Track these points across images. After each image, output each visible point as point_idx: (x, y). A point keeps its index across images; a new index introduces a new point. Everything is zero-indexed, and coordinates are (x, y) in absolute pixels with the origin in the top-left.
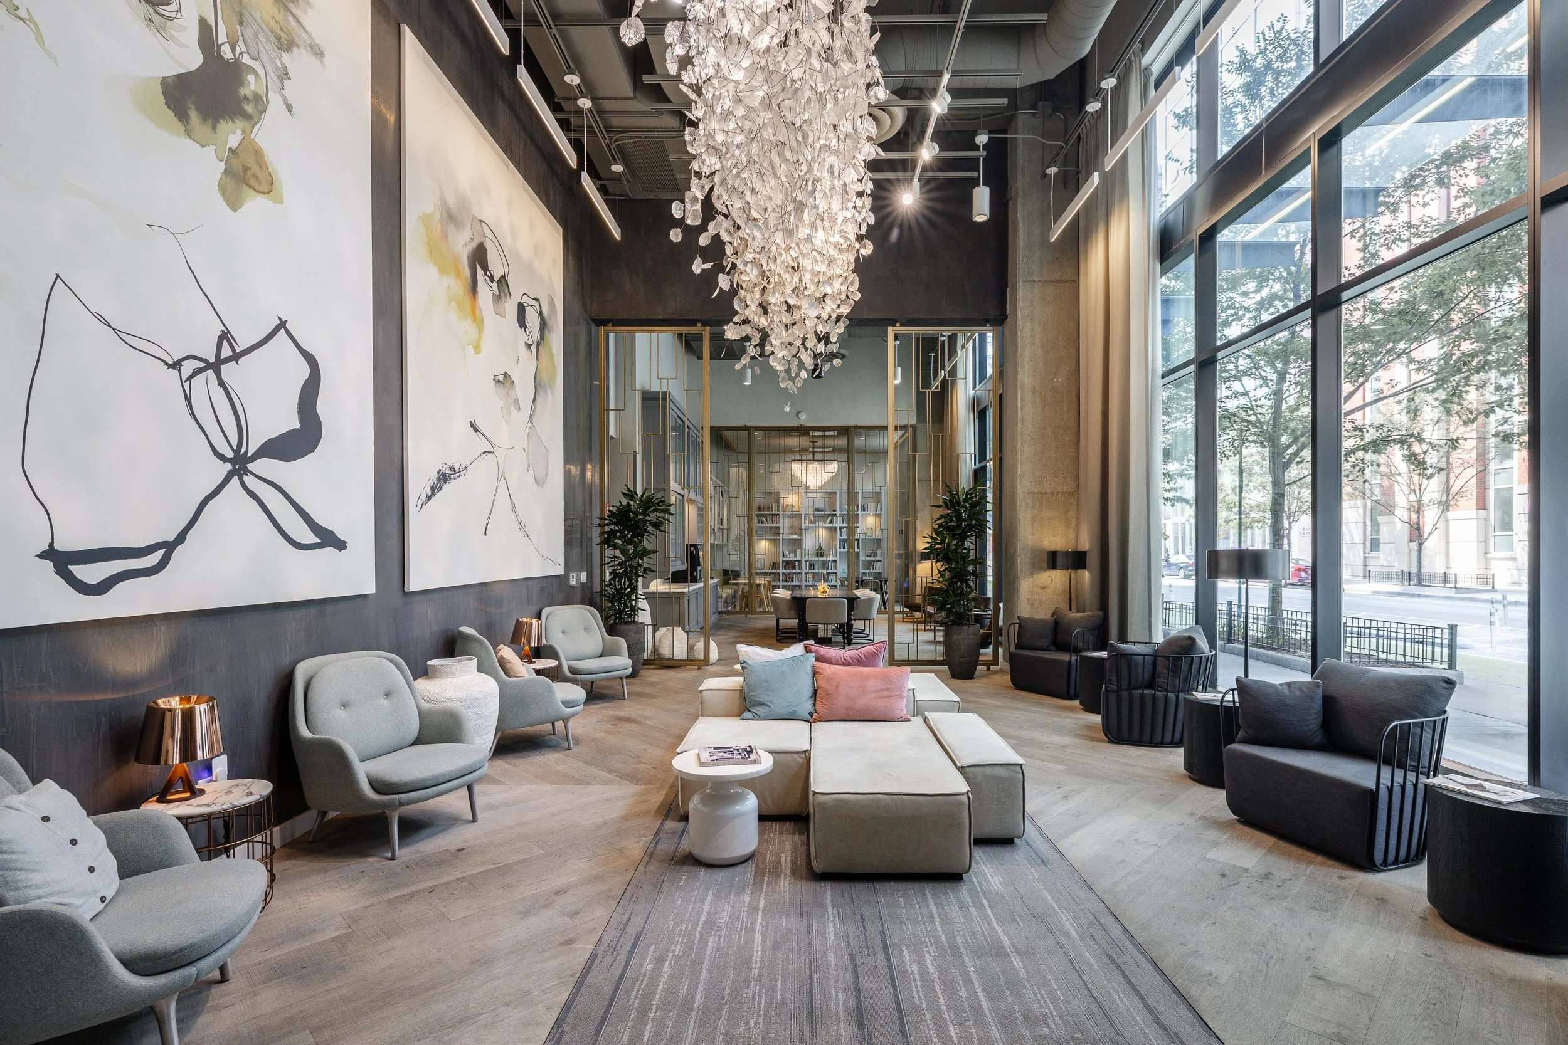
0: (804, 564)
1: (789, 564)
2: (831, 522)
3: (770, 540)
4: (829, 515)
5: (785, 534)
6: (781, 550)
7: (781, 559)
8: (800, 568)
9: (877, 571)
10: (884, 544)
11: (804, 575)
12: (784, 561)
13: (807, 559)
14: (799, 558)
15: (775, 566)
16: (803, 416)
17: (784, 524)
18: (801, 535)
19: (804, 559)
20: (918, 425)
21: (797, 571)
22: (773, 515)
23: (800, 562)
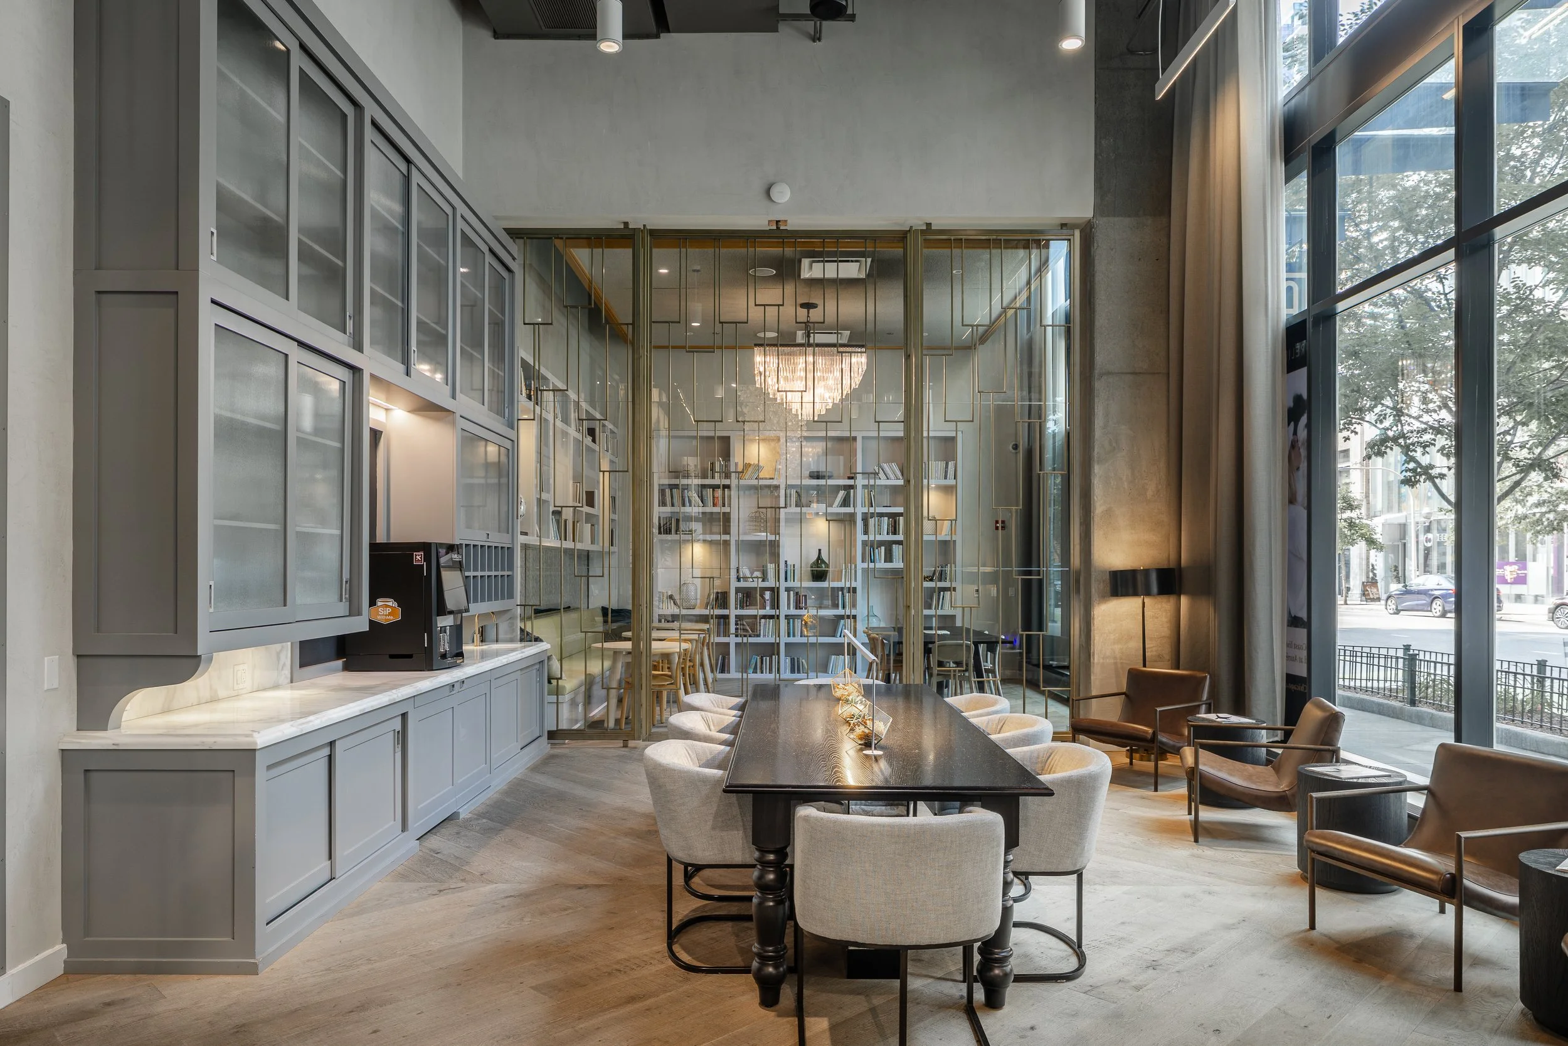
0: (783, 596)
1: (748, 597)
2: (845, 503)
3: (711, 542)
4: (838, 488)
5: (742, 530)
6: (734, 565)
7: (734, 584)
8: (776, 604)
9: (947, 611)
10: (960, 553)
11: (783, 622)
12: (738, 590)
13: (790, 584)
14: (771, 583)
15: (722, 599)
16: (783, 194)
17: (741, 508)
18: (777, 532)
19: (783, 585)
20: (1096, 221)
21: (768, 611)
22: (715, 487)
23: (775, 592)
